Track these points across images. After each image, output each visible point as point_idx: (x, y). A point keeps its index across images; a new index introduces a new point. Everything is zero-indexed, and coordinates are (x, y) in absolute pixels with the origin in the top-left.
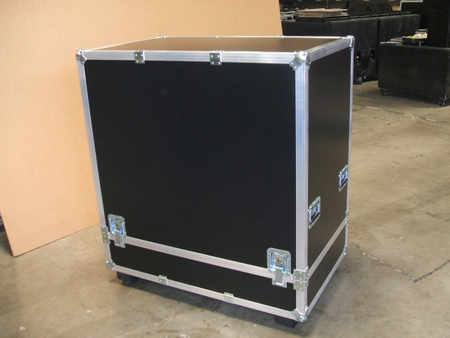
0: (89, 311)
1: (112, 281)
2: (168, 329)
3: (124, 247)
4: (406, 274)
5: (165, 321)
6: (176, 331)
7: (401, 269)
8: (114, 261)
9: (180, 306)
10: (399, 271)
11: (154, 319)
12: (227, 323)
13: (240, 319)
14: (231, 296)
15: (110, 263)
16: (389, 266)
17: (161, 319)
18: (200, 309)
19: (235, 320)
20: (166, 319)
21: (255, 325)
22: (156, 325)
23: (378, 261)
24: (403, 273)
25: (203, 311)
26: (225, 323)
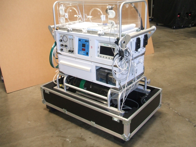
0: (29, 122)
1: (45, 109)
2: (62, 135)
3: (49, 93)
4: (191, 122)
5: (62, 131)
6: (65, 137)
7: (188, 119)
8: (45, 100)
9: (71, 125)
10: (187, 120)
11: (57, 130)
12: (91, 136)
13: (98, 135)
14: (94, 123)
15: (43, 100)
16: (183, 116)
17: (60, 130)
18: (80, 128)
19: (95, 135)
20: (63, 131)
21: (104, 139)
22: (57, 133)
23: (177, 113)
24: (189, 121)
25: (81, 129)
26: (90, 136)
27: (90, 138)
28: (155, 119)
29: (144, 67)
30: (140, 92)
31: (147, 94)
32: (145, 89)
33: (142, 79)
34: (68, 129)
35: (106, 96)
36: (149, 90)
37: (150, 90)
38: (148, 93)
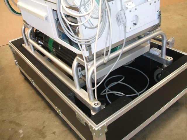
2: (17, 121)
5: (21, 114)
6: (20, 126)
20: (23, 112)
26: (55, 130)
27: (54, 133)
28: (177, 110)
29: (160, 12)
30: (153, 59)
31: (165, 66)
32: (162, 56)
33: (158, 35)
34: (32, 110)
35: (70, 65)
36: (169, 57)
37: (172, 59)
38: (167, 64)
